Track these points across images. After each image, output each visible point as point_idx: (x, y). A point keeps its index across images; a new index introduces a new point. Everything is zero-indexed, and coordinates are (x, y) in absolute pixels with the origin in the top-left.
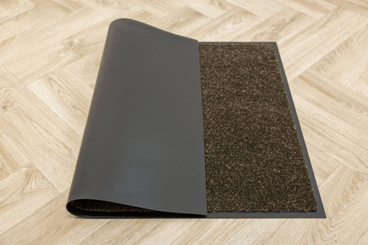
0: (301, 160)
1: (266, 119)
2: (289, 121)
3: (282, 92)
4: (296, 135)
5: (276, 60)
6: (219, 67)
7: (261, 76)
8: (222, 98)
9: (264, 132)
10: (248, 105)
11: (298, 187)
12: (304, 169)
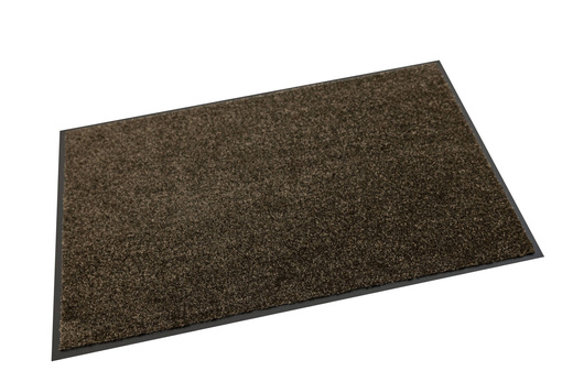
0: (505, 201)
1: (451, 163)
2: (480, 159)
3: (463, 124)
4: (492, 174)
5: (446, 84)
6: (372, 108)
7: (430, 109)
8: (388, 147)
9: (452, 178)
10: (423, 149)
11: (507, 232)
12: (511, 211)
